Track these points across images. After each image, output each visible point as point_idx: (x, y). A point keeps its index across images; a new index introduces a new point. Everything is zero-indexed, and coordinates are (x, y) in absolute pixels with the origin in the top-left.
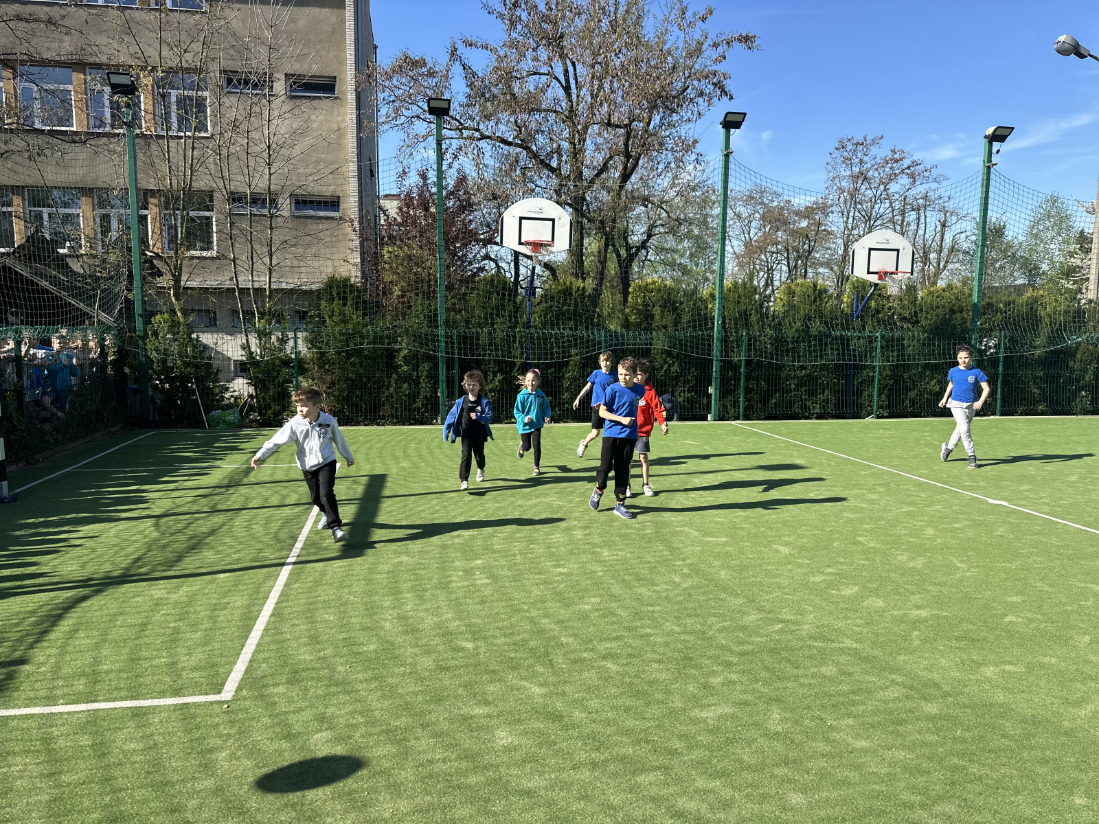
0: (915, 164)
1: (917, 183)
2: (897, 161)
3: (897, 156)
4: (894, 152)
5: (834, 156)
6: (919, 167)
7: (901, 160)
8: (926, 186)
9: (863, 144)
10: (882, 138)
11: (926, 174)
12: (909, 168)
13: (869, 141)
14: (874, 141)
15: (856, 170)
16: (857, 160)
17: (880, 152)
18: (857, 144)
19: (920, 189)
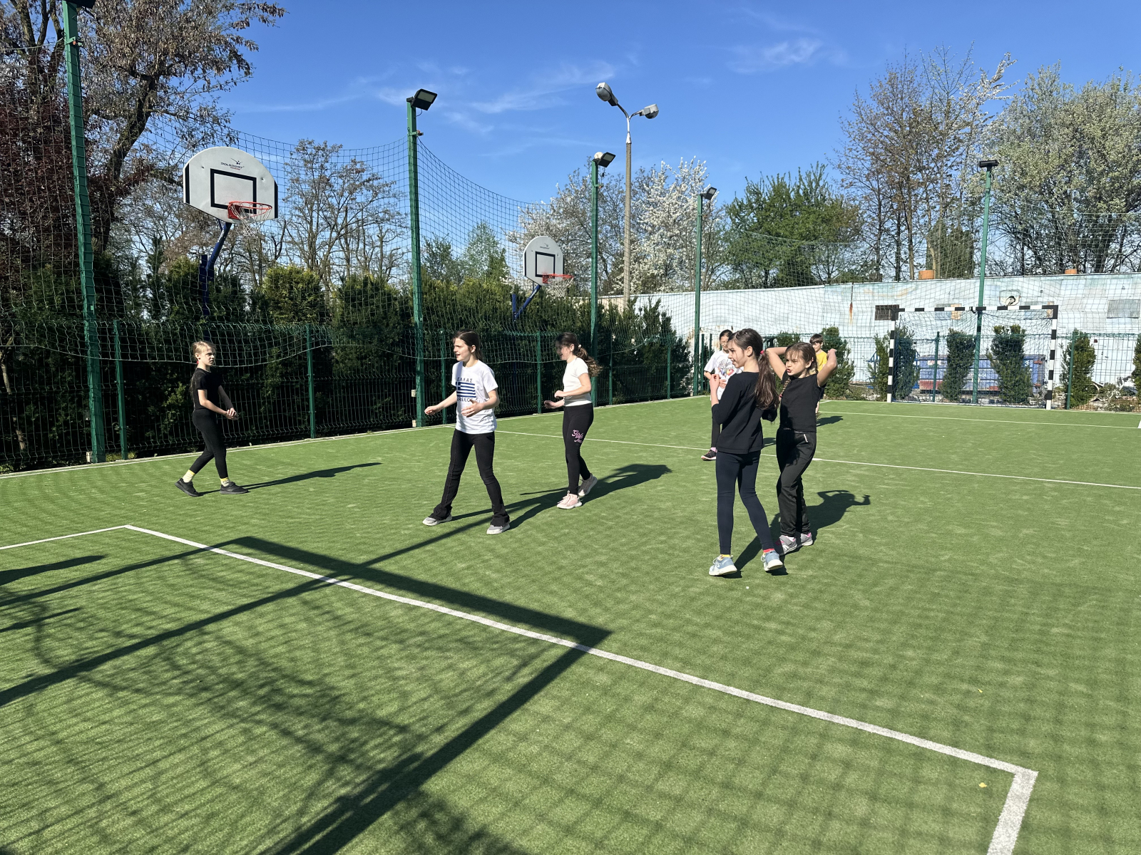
0: (375, 177)
1: (380, 196)
2: (358, 172)
3: (358, 166)
4: (354, 162)
5: (293, 157)
6: (381, 181)
7: (363, 171)
8: (386, 200)
9: (323, 150)
10: (341, 146)
11: (387, 189)
12: (368, 181)
13: (329, 148)
14: (334, 147)
15: (317, 174)
16: (317, 165)
17: (340, 161)
18: (318, 149)
19: (382, 203)
